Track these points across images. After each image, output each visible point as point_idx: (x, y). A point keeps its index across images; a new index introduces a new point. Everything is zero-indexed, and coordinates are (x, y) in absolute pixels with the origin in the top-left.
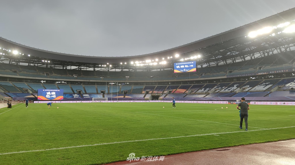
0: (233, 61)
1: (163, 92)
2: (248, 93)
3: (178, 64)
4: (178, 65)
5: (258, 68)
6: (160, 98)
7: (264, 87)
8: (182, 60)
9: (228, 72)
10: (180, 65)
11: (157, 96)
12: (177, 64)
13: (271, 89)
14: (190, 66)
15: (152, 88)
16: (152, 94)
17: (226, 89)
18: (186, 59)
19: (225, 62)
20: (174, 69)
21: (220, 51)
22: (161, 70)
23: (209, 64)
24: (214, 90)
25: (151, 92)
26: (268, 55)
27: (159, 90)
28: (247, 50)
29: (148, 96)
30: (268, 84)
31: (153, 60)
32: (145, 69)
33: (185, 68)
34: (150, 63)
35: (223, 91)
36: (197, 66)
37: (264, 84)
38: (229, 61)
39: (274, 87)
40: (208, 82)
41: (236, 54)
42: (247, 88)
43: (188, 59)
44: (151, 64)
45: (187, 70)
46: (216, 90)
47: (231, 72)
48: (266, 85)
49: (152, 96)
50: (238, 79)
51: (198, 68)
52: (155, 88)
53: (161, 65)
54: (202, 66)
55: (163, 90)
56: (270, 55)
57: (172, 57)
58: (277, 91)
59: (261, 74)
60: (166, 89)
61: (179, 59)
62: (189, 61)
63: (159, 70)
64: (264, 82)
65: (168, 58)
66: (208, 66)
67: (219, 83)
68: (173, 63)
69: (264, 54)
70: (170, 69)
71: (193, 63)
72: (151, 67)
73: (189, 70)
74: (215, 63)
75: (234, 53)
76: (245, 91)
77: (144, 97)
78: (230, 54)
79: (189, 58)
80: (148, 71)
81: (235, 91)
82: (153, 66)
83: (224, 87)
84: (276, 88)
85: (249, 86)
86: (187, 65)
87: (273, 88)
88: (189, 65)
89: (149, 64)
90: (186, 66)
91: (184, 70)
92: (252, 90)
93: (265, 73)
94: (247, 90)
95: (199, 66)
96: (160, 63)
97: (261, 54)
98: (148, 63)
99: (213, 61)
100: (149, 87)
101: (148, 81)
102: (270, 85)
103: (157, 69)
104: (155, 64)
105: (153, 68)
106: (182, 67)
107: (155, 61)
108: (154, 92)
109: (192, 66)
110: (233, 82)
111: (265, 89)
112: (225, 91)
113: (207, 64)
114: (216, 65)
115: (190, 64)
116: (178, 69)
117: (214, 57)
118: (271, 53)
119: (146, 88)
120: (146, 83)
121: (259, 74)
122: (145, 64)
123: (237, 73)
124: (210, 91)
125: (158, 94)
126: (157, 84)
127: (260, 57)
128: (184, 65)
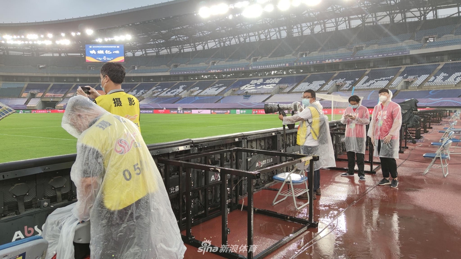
0: (180, 50)
1: (66, 94)
2: (197, 98)
3: (93, 47)
4: (92, 49)
5: (211, 63)
6: (58, 105)
7: (216, 90)
8: (99, 40)
9: (172, 66)
10: (96, 50)
11: (52, 101)
12: (91, 47)
13: (224, 93)
14: (114, 52)
15: (43, 88)
16: (41, 97)
17: (169, 91)
18: (106, 40)
19: (168, 50)
20: (85, 56)
21: (162, 32)
22: (60, 55)
23: (145, 51)
24: (151, 93)
25: (40, 95)
26: (224, 45)
27: (58, 91)
28: (197, 35)
29: (34, 103)
30: (222, 87)
31: (42, 36)
32: (28, 51)
33: (105, 54)
34: (36, 40)
35: (164, 94)
36: (125, 53)
37: (217, 85)
38: (175, 50)
39: (228, 90)
40: (142, 79)
41: (184, 39)
42: (196, 91)
43: (110, 39)
44: (39, 43)
45: (108, 59)
46: (154, 93)
47: (176, 66)
48: (219, 87)
49: (42, 101)
50: (186, 77)
51: (127, 57)
52: (49, 88)
53: (59, 47)
54: (134, 54)
55: (65, 92)
56: (226, 45)
57: (79, 34)
58: (230, 96)
59: (214, 71)
60: (71, 89)
61: (93, 38)
62: (112, 43)
63: (57, 55)
64: (216, 83)
65: (73, 34)
66: (143, 54)
67: (159, 83)
68: (83, 44)
69: (220, 43)
70: (80, 54)
71: (118, 47)
72: (40, 49)
73: (112, 59)
74: (153, 51)
75: (181, 37)
76: (193, 94)
77: (27, 103)
78: (176, 38)
79: (112, 39)
80: (33, 55)
81: (180, 95)
82: (42, 46)
83: (166, 89)
84: (230, 92)
85: (198, 88)
86: (108, 49)
87: (226, 92)
88: (112, 50)
89: (35, 42)
90: (107, 52)
91: (105, 58)
92: (201, 94)
93: (219, 71)
94: (195, 93)
95: (130, 54)
96: (58, 42)
97: (217, 43)
98: (33, 41)
99: (151, 47)
100: (36, 85)
101: (35, 75)
102: (224, 88)
103: (53, 52)
104: (48, 43)
105: (44, 49)
106: (101, 52)
107: (46, 38)
108: (47, 94)
109: (117, 52)
110: (178, 82)
111: (217, 93)
112: (166, 95)
113: (142, 51)
114: (155, 54)
115: (113, 48)
116: (94, 56)
117: (152, 41)
118: (228, 43)
119: (28, 88)
120: (30, 77)
121: (212, 71)
122: (26, 42)
123: (185, 68)
124: (145, 94)
125: (54, 98)
126: (54, 80)
127: (214, 47)
128: (104, 50)
